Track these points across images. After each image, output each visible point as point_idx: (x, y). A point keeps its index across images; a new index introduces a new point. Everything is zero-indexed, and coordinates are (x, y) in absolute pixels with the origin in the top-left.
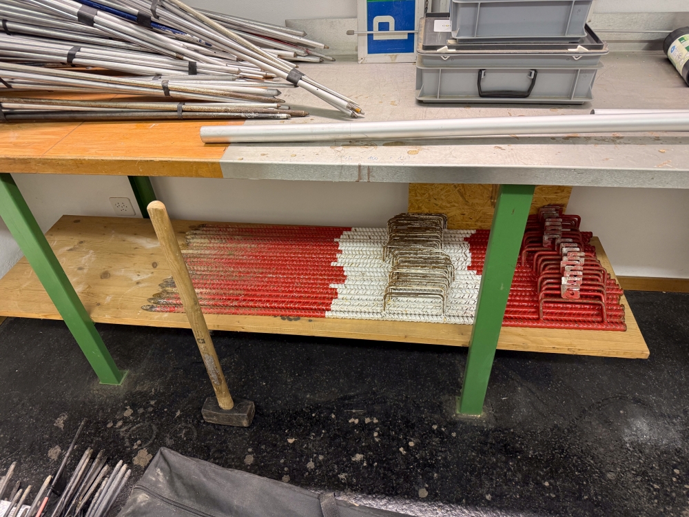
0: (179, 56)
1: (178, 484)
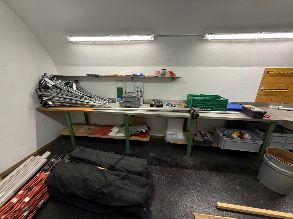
0: (93, 101)
1: (80, 150)
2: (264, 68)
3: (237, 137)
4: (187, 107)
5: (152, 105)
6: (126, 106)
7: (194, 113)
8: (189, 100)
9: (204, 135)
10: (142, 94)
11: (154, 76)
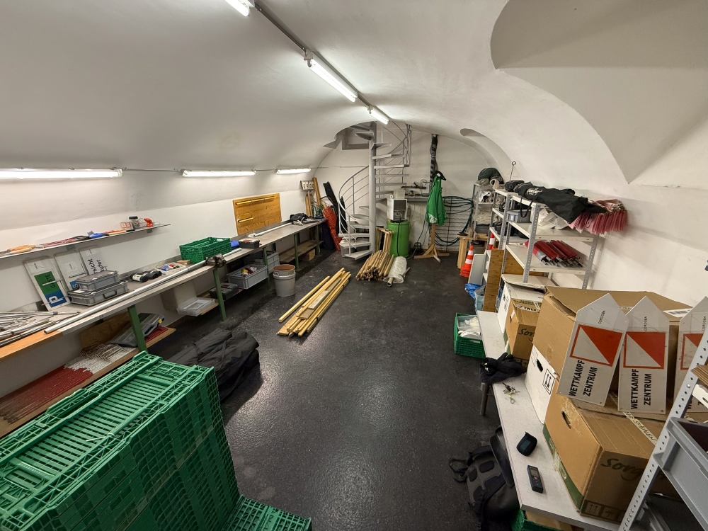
2: (231, 200)
3: (247, 274)
4: (191, 263)
5: (144, 280)
6: (105, 298)
7: (220, 261)
8: (188, 253)
9: (226, 287)
10: (104, 269)
11: (127, 231)
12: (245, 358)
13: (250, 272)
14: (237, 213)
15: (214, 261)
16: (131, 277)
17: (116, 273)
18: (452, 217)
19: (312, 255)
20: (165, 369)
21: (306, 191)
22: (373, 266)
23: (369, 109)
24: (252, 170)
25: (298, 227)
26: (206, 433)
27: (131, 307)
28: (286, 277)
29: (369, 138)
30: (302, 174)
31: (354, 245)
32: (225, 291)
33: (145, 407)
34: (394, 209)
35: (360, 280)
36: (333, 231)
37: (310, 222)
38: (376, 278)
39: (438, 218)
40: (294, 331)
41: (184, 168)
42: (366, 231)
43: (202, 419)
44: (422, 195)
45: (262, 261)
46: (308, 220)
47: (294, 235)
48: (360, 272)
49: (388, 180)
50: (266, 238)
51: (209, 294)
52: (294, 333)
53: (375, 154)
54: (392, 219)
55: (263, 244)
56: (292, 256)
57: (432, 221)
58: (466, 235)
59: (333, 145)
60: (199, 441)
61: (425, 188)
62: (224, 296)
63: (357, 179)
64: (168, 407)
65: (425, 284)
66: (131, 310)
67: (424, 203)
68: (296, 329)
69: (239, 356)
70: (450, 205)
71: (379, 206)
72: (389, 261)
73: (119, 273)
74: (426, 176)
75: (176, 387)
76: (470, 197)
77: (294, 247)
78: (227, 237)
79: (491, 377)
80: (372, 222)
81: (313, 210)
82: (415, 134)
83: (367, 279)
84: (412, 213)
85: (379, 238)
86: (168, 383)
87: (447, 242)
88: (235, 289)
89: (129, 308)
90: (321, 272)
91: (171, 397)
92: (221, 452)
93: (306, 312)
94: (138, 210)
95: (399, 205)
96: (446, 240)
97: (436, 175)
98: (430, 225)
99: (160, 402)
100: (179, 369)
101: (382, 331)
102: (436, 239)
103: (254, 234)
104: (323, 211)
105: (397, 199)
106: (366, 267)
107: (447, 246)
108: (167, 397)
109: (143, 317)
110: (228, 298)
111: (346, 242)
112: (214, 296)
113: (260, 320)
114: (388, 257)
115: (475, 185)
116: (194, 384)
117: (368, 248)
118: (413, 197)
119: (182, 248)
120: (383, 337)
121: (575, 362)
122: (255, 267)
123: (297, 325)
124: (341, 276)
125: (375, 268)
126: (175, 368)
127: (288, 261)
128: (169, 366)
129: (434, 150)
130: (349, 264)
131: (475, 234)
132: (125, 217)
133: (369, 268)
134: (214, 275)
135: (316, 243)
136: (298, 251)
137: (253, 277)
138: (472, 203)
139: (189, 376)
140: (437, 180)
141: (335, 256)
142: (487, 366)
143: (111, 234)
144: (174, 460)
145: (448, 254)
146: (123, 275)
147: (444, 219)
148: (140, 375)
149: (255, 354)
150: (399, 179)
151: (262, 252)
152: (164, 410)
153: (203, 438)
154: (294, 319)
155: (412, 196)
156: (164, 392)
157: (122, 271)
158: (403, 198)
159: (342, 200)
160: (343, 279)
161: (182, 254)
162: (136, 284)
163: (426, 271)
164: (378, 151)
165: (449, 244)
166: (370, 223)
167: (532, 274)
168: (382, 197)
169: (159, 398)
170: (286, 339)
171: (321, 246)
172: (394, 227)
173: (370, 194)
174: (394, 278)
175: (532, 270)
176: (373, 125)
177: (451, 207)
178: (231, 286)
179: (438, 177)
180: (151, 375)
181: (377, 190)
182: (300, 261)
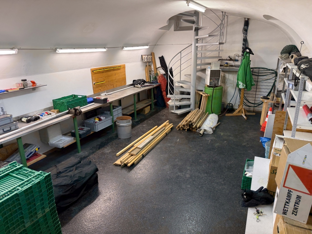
2: (90, 69)
3: (98, 121)
4: (59, 112)
5: (29, 121)
6: (4, 132)
7: (77, 111)
8: (58, 105)
9: (82, 129)
10: (5, 113)
11: (20, 89)
12: (87, 178)
13: (100, 120)
14: (94, 78)
15: (74, 111)
16: (21, 119)
17: (11, 116)
18: (259, 84)
19: (147, 110)
20: (25, 172)
21: (146, 62)
22: (189, 120)
23: (188, 3)
24: (105, 48)
25: (138, 89)
26: (44, 211)
27: (19, 139)
28: (125, 125)
29: (193, 22)
30: (143, 50)
31: (178, 104)
32: (81, 132)
33: (10, 189)
34: (210, 77)
35: (179, 130)
36: (164, 93)
37: (147, 86)
38: (191, 129)
39: (246, 84)
40: (125, 163)
41: (57, 47)
42: (189, 94)
43: (42, 202)
44: (235, 66)
45: (109, 112)
46: (146, 84)
47: (134, 95)
48: (180, 124)
49: (208, 54)
50: (112, 97)
51: (70, 134)
52: (125, 164)
53: (197, 35)
54: (209, 84)
55: (110, 100)
56: (132, 110)
57: (241, 86)
58: (268, 99)
59: (167, 28)
60: (40, 215)
61: (237, 60)
62: (80, 135)
63: (183, 54)
64: (21, 190)
65: (230, 136)
66: (18, 140)
67: (236, 72)
68: (127, 162)
69: (84, 176)
70: (257, 74)
71: (199, 74)
72: (203, 116)
73: (13, 116)
74: (239, 51)
75: (28, 181)
76: (274, 67)
77: (134, 104)
78: (84, 95)
79: (247, 203)
80: (193, 87)
81: (150, 77)
82: (231, 18)
83: (185, 129)
84: (226, 80)
85: (198, 100)
86: (24, 179)
87: (254, 104)
88: (89, 131)
89: (17, 139)
90: (152, 123)
91: (25, 185)
92: (54, 226)
93: (136, 150)
94: (27, 75)
95: (214, 74)
96: (253, 102)
97: (246, 50)
98: (240, 90)
99: (18, 188)
100: (32, 173)
101: (188, 168)
102: (245, 101)
103: (105, 93)
104: (158, 78)
105: (213, 69)
106: (185, 121)
107: (254, 107)
108: (22, 186)
109: (26, 146)
110: (83, 137)
111: (173, 101)
112: (73, 135)
113: (103, 154)
114: (203, 114)
115: (279, 59)
116: (37, 181)
117: (189, 106)
118: (228, 68)
119: (54, 101)
120: (189, 172)
121: (286, 190)
122: (104, 117)
123: (127, 159)
124: (165, 126)
125: (190, 121)
126: (30, 172)
127: (128, 114)
128: (27, 171)
129: (245, 31)
130: (173, 118)
131: (275, 98)
132: (19, 80)
133: (187, 121)
134: (74, 120)
135: (151, 101)
136: (137, 107)
137: (101, 124)
138: (276, 73)
139: (36, 176)
140: (246, 54)
141: (164, 112)
142: (245, 195)
143: (10, 91)
144: (23, 222)
145: (254, 114)
146: (16, 118)
147: (252, 85)
148: (11, 174)
149: (95, 176)
150: (215, 54)
151: (110, 106)
152: (19, 192)
153: (43, 214)
154: (127, 155)
155: (227, 66)
156: (21, 183)
157: (15, 115)
158: (218, 68)
159: (171, 69)
160: (166, 128)
161: (54, 106)
162: (24, 124)
163: (233, 125)
164: (200, 32)
165: (256, 105)
166: (191, 88)
167: (298, 130)
168: (203, 67)
169: (18, 186)
170: (119, 168)
171: (156, 104)
172: (210, 91)
173: (192, 66)
174: (205, 130)
175: (298, 127)
176: (196, 13)
177: (258, 76)
178: (86, 129)
179: (247, 52)
180: (16, 174)
181: (199, 62)
182: (137, 114)
